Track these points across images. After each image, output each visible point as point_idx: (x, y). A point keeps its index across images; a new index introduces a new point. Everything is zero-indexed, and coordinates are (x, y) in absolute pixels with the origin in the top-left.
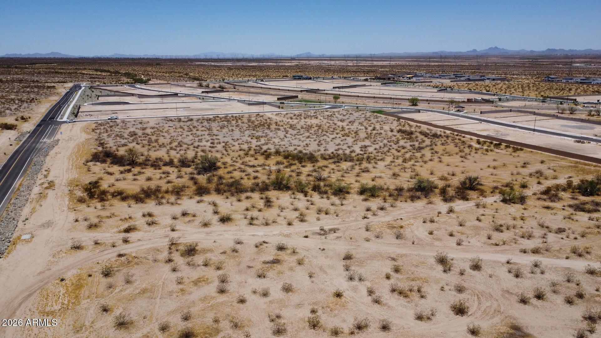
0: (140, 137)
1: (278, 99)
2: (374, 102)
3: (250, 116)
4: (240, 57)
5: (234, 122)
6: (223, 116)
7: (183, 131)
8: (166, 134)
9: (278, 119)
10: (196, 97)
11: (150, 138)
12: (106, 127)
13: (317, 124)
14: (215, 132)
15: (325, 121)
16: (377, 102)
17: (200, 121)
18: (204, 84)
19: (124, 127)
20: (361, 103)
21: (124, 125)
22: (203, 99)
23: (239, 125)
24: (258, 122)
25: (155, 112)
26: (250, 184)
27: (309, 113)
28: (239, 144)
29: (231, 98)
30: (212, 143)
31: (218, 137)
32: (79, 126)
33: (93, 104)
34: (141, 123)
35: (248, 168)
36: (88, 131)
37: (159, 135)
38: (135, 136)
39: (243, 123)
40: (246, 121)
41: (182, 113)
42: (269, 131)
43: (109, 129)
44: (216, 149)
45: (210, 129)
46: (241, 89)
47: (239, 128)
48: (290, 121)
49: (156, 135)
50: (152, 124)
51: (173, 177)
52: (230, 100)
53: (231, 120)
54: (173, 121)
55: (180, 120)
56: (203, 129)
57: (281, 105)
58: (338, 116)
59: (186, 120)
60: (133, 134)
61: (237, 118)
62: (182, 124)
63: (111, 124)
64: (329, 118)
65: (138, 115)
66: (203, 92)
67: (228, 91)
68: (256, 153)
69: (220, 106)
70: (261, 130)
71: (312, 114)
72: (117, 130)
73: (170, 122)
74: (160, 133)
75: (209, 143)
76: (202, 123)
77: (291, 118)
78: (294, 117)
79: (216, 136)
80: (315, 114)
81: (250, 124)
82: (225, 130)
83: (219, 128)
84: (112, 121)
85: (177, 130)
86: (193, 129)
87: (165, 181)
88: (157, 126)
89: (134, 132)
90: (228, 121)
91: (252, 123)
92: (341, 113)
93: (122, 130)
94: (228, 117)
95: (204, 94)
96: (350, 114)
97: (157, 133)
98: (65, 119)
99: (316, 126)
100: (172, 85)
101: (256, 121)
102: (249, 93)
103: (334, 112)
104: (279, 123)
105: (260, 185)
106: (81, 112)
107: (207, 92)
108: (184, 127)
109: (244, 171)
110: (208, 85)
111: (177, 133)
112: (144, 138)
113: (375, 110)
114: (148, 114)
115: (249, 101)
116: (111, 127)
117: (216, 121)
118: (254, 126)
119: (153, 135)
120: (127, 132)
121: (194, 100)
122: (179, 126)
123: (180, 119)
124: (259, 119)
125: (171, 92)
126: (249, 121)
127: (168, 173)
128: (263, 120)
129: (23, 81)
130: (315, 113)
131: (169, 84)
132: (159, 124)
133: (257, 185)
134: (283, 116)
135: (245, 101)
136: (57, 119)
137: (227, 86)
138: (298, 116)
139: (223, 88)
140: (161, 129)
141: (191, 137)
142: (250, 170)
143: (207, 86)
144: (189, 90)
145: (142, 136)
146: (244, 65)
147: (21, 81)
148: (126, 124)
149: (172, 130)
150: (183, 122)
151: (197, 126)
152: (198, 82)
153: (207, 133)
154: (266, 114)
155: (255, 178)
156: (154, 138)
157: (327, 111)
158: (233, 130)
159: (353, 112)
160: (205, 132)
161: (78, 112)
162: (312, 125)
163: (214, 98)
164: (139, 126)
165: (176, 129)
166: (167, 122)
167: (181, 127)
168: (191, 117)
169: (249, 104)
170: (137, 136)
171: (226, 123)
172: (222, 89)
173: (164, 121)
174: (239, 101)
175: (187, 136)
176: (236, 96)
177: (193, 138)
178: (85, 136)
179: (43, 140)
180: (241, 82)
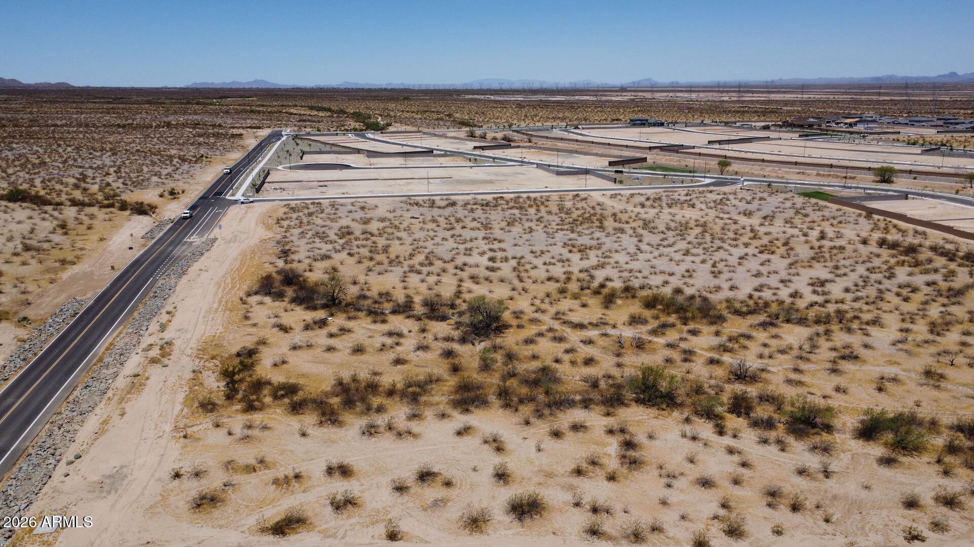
0: (356, 239)
1: (611, 164)
2: (799, 173)
3: (561, 199)
4: (536, 86)
5: (532, 211)
6: (512, 196)
7: (437, 229)
8: (404, 235)
9: (618, 206)
10: (465, 158)
12: (301, 214)
13: (696, 221)
14: (498, 234)
15: (712, 213)
16: (803, 173)
17: (469, 207)
18: (478, 132)
19: (332, 216)
20: (771, 174)
21: (333, 212)
22: (475, 161)
23: (541, 217)
24: (579, 212)
25: (390, 186)
27: (676, 194)
28: (545, 264)
29: (525, 160)
30: (492, 259)
31: (502, 245)
32: (259, 209)
33: (291, 168)
34: (363, 208)
35: (569, 331)
36: (270, 221)
37: (391, 237)
39: (550, 213)
40: (555, 209)
41: (437, 189)
42: (603, 234)
43: (305, 220)
44: (498, 274)
45: (487, 226)
46: (541, 142)
47: (542, 225)
48: (642, 211)
49: (386, 236)
50: (381, 212)
51: (408, 345)
52: (522, 163)
53: (526, 205)
54: (421, 205)
55: (432, 204)
56: (475, 224)
57: (618, 176)
58: (736, 202)
59: (444, 203)
61: (539, 202)
62: (436, 212)
63: (312, 209)
64: (719, 207)
65: (361, 190)
66: (475, 148)
67: (518, 147)
68: (582, 289)
69: (504, 175)
70: (587, 232)
71: (683, 198)
72: (319, 221)
73: (416, 207)
74: (395, 231)
75: (486, 257)
76: (472, 211)
77: (643, 206)
78: (648, 203)
79: (500, 241)
80: (688, 198)
81: (564, 216)
82: (517, 229)
83: (504, 224)
84: (314, 203)
85: (426, 226)
86: (456, 224)
87: (391, 356)
88: (390, 216)
89: (348, 226)
90: (521, 208)
91: (567, 213)
92: (740, 196)
93: (328, 223)
94: (521, 200)
95: (477, 152)
96: (761, 199)
97: (390, 230)
98: (239, 196)
99: (697, 225)
100: (424, 133)
101: (574, 210)
102: (558, 150)
103: (725, 194)
104: (619, 215)
105: (602, 383)
106: (269, 183)
107: (483, 148)
108: (438, 219)
109: (561, 340)
110: (485, 134)
111: (425, 233)
112: (364, 242)
113: (807, 191)
114: (379, 188)
115: (558, 166)
116: (310, 214)
117: (499, 208)
118: (571, 220)
119: (380, 235)
120: (336, 226)
121: (459, 162)
122: (429, 218)
123: (433, 202)
124: (579, 205)
125: (421, 147)
126: (561, 209)
127: (400, 335)
128: (588, 209)
129: (199, 124)
130: (687, 195)
131: (420, 132)
132: (394, 211)
133: (595, 383)
134: (624, 199)
135: (550, 166)
136: (226, 195)
137: (516, 136)
138: (655, 200)
139: (509, 140)
140: (397, 223)
141: (451, 243)
142: (574, 337)
143: (483, 137)
144: (452, 143)
145: (362, 236)
146: (543, 99)
147: (196, 125)
148: (337, 209)
149: (417, 225)
150: (439, 207)
151: (462, 217)
152: (468, 129)
153: (481, 234)
154: (592, 193)
156: (381, 242)
157: (711, 192)
158: (531, 230)
159: (765, 195)
160: (477, 231)
161: (264, 182)
162: (687, 223)
163: (494, 159)
164: (360, 215)
165: (424, 223)
166: (409, 207)
167: (434, 221)
168: (453, 197)
169: (559, 173)
170: (351, 237)
171: (516, 212)
172: (507, 143)
173: (403, 205)
174: (539, 166)
175: (444, 239)
176: (532, 156)
177: (455, 245)
178: (262, 233)
179: (189, 238)
180: (539, 130)
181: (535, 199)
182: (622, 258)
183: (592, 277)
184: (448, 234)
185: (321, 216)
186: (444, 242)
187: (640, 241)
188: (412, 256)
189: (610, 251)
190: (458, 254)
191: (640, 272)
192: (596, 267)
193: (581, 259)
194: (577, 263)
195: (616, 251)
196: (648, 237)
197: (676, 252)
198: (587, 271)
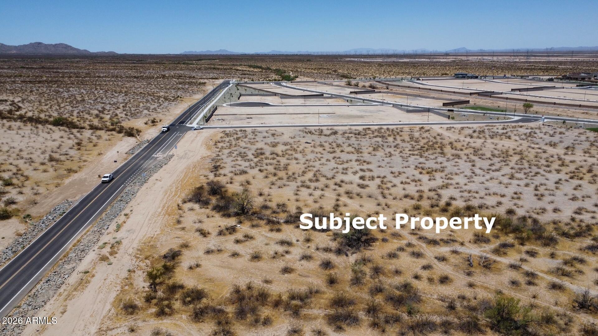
0: (266, 158)
1: (444, 105)
2: (583, 113)
3: (411, 130)
5: (391, 139)
6: (376, 127)
7: (323, 152)
8: (299, 156)
9: (454, 137)
10: (344, 99)
11: (278, 162)
12: (232, 138)
13: (514, 149)
14: (366, 157)
15: (525, 144)
16: (587, 113)
17: (347, 135)
18: (353, 82)
19: (252, 141)
20: (563, 114)
21: (253, 137)
22: (351, 102)
23: (398, 145)
24: (425, 141)
25: (294, 119)
27: (495, 128)
28: (402, 183)
29: (385, 101)
30: (362, 178)
31: (370, 166)
32: (206, 133)
33: (231, 105)
34: (273, 135)
36: (211, 143)
37: (290, 157)
38: (261, 156)
39: (403, 141)
40: (407, 138)
41: (325, 121)
42: (445, 159)
43: (234, 143)
44: (367, 190)
45: (358, 151)
46: (395, 89)
47: (399, 150)
48: (472, 140)
49: (287, 156)
50: (286, 138)
51: (295, 254)
52: (383, 103)
53: (386, 135)
54: (313, 133)
55: (321, 133)
56: (350, 149)
57: (450, 113)
58: (541, 135)
59: (329, 132)
60: (260, 153)
61: (395, 133)
62: (323, 139)
63: (240, 134)
64: (530, 138)
65: (274, 121)
66: (351, 93)
67: (380, 92)
69: (371, 112)
70: (432, 157)
71: (501, 131)
72: (243, 144)
73: (309, 135)
74: (293, 153)
75: (358, 176)
76: (348, 138)
77: (472, 137)
78: (475, 135)
79: (368, 163)
80: (505, 131)
81: (414, 144)
82: (380, 154)
83: (371, 149)
84: (241, 131)
85: (316, 150)
86: (336, 149)
87: (282, 263)
88: (291, 141)
89: (261, 149)
90: (383, 137)
91: (416, 142)
92: (544, 131)
93: (249, 145)
94: (383, 131)
95: (353, 96)
96: (561, 133)
97: (290, 152)
98: (195, 125)
99: (515, 153)
100: (318, 83)
101: (420, 139)
103: (532, 129)
104: (455, 144)
106: (215, 115)
107: (356, 93)
108: (325, 144)
110: (358, 83)
111: (315, 155)
112: (272, 161)
113: (593, 127)
114: (286, 120)
115: (407, 106)
116: (238, 139)
117: (367, 136)
118: (419, 147)
119: (283, 156)
120: (254, 147)
121: (341, 102)
122: (318, 143)
123: (322, 131)
124: (425, 135)
125: (316, 92)
126: (412, 138)
127: (289, 244)
128: (432, 139)
129: (182, 76)
130: (503, 129)
131: (315, 82)
132: (294, 137)
134: (457, 131)
135: (401, 105)
136: (186, 124)
137: (378, 85)
138: (480, 132)
139: (374, 88)
140: (295, 146)
141: (332, 164)
143: (357, 85)
144: (336, 89)
145: (271, 157)
147: (179, 77)
148: (256, 135)
149: (309, 149)
150: (325, 135)
151: (341, 144)
152: (346, 80)
153: (354, 157)
154: (433, 126)
156: (283, 161)
157: (521, 127)
158: (391, 155)
159: (563, 130)
160: (352, 155)
161: (212, 115)
162: (507, 151)
163: (364, 100)
164: (271, 140)
165: (314, 147)
166: (305, 134)
167: (321, 146)
168: (335, 128)
169: (408, 111)
170: (263, 156)
171: (379, 139)
173: (301, 133)
174: (394, 106)
175: (328, 160)
176: (389, 99)
177: (336, 166)
178: (204, 152)
179: (156, 154)
180: (394, 81)
181: (393, 130)
182: (461, 180)
183: (439, 196)
184: (331, 156)
185: (245, 140)
186: (328, 163)
187: (473, 166)
188: (304, 172)
189: (451, 174)
190: (337, 172)
191: (477, 193)
192: (442, 187)
193: (430, 180)
194: (427, 184)
195: (456, 174)
196: (479, 163)
197: (503, 176)
198: (435, 190)
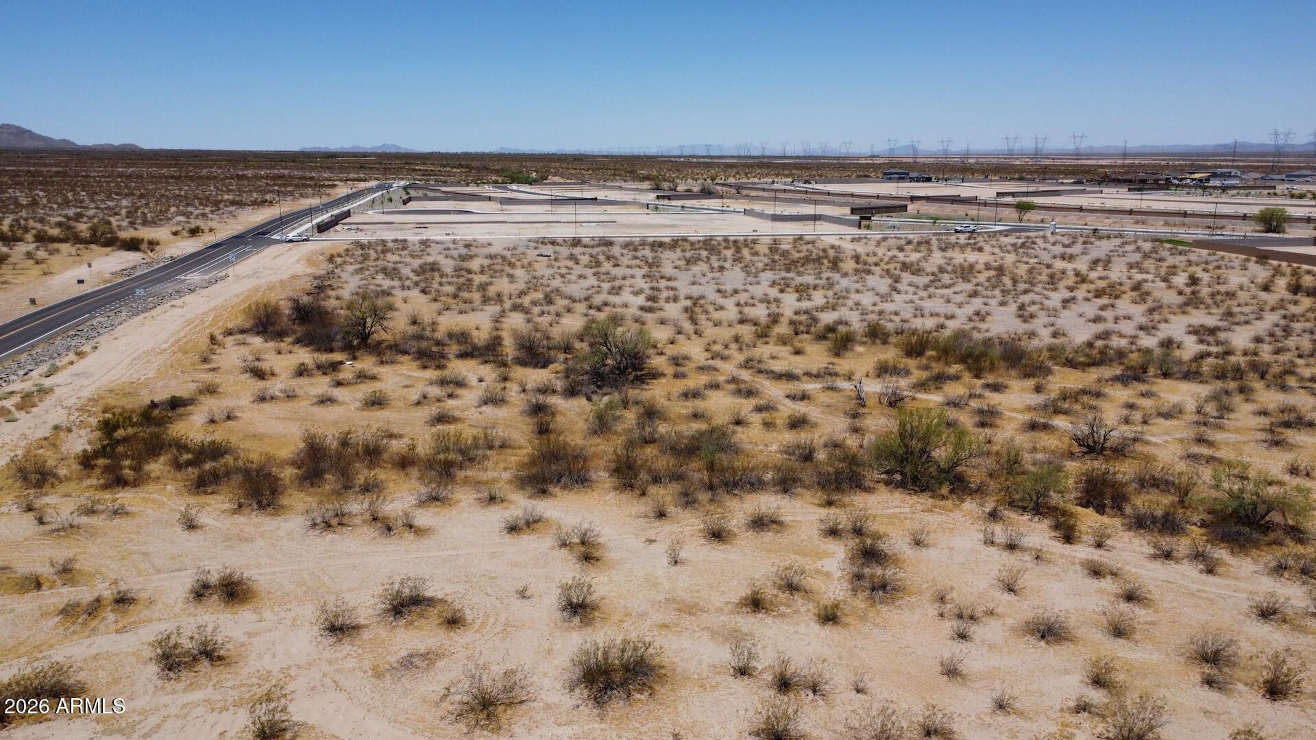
3: (776, 242)
5: (728, 252)
23: (742, 258)
26: (774, 448)
28: (738, 305)
31: (672, 284)
35: (767, 383)
40: (764, 251)
44: (658, 315)
47: (742, 265)
53: (721, 247)
68: (797, 334)
79: (670, 279)
91: (782, 255)
105: (821, 456)
109: (750, 393)
126: (774, 251)
133: (808, 456)
142: (774, 391)
155: (797, 423)
158: (722, 270)
177: (596, 284)
190: (598, 293)
